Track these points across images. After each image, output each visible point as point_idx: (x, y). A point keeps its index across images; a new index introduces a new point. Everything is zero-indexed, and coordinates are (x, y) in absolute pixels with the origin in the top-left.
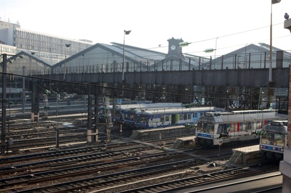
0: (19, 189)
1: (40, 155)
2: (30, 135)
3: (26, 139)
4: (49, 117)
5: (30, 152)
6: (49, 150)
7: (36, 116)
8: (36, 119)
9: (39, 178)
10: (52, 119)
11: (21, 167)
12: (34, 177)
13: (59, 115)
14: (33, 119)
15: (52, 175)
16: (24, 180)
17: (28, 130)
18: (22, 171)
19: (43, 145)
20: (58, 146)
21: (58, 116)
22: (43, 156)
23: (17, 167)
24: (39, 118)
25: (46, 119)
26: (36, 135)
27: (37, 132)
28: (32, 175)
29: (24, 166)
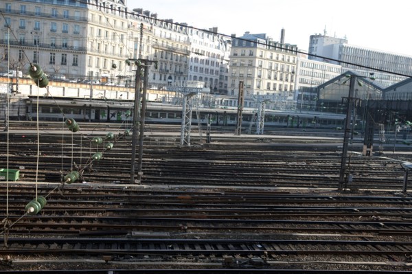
0: (369, 238)
1: (384, 199)
2: (365, 172)
3: (361, 177)
4: (384, 152)
5: (372, 194)
6: (394, 195)
7: (369, 150)
8: (368, 153)
9: (391, 229)
10: (387, 155)
11: (365, 210)
12: (384, 227)
13: (396, 151)
14: (364, 152)
15: (406, 229)
16: (373, 229)
17: (361, 165)
18: (368, 216)
19: (384, 187)
20: (405, 191)
21: (395, 153)
22: (388, 201)
23: (360, 210)
24: (372, 153)
25: (380, 154)
26: (373, 174)
27: (371, 169)
28: (382, 224)
29: (368, 210)
